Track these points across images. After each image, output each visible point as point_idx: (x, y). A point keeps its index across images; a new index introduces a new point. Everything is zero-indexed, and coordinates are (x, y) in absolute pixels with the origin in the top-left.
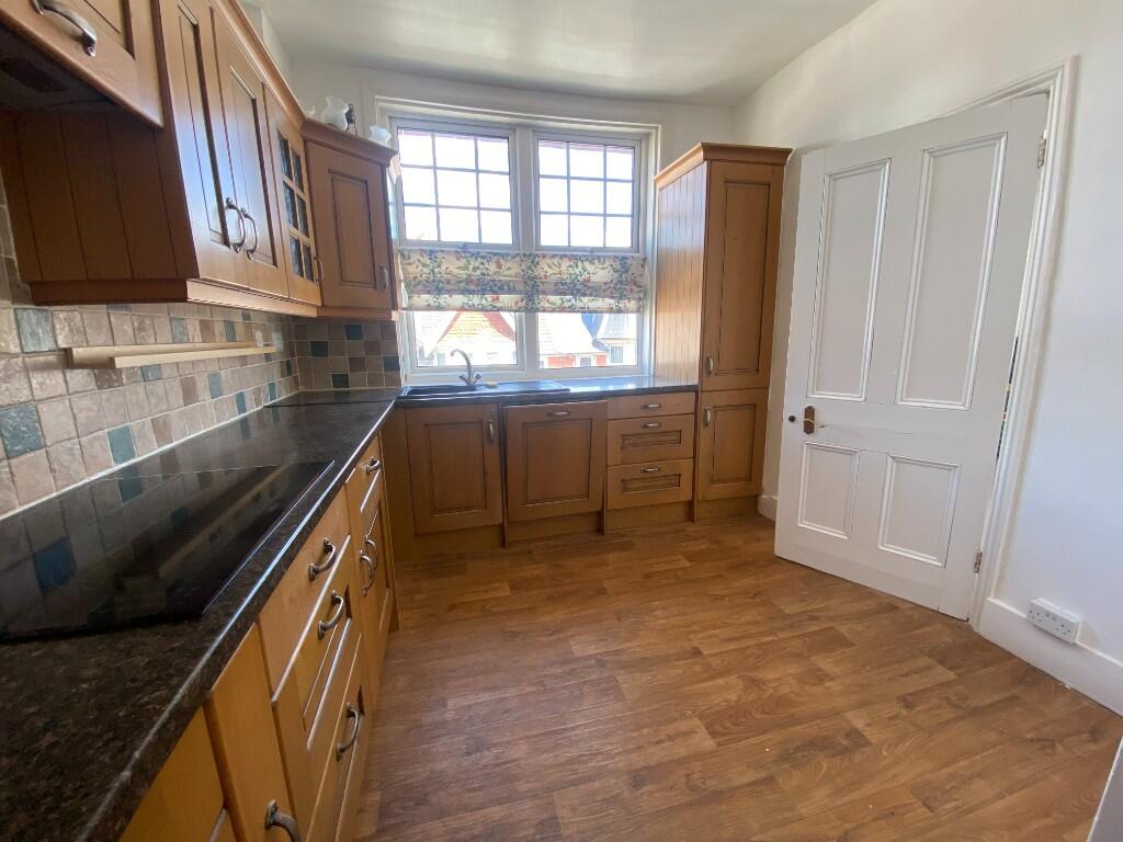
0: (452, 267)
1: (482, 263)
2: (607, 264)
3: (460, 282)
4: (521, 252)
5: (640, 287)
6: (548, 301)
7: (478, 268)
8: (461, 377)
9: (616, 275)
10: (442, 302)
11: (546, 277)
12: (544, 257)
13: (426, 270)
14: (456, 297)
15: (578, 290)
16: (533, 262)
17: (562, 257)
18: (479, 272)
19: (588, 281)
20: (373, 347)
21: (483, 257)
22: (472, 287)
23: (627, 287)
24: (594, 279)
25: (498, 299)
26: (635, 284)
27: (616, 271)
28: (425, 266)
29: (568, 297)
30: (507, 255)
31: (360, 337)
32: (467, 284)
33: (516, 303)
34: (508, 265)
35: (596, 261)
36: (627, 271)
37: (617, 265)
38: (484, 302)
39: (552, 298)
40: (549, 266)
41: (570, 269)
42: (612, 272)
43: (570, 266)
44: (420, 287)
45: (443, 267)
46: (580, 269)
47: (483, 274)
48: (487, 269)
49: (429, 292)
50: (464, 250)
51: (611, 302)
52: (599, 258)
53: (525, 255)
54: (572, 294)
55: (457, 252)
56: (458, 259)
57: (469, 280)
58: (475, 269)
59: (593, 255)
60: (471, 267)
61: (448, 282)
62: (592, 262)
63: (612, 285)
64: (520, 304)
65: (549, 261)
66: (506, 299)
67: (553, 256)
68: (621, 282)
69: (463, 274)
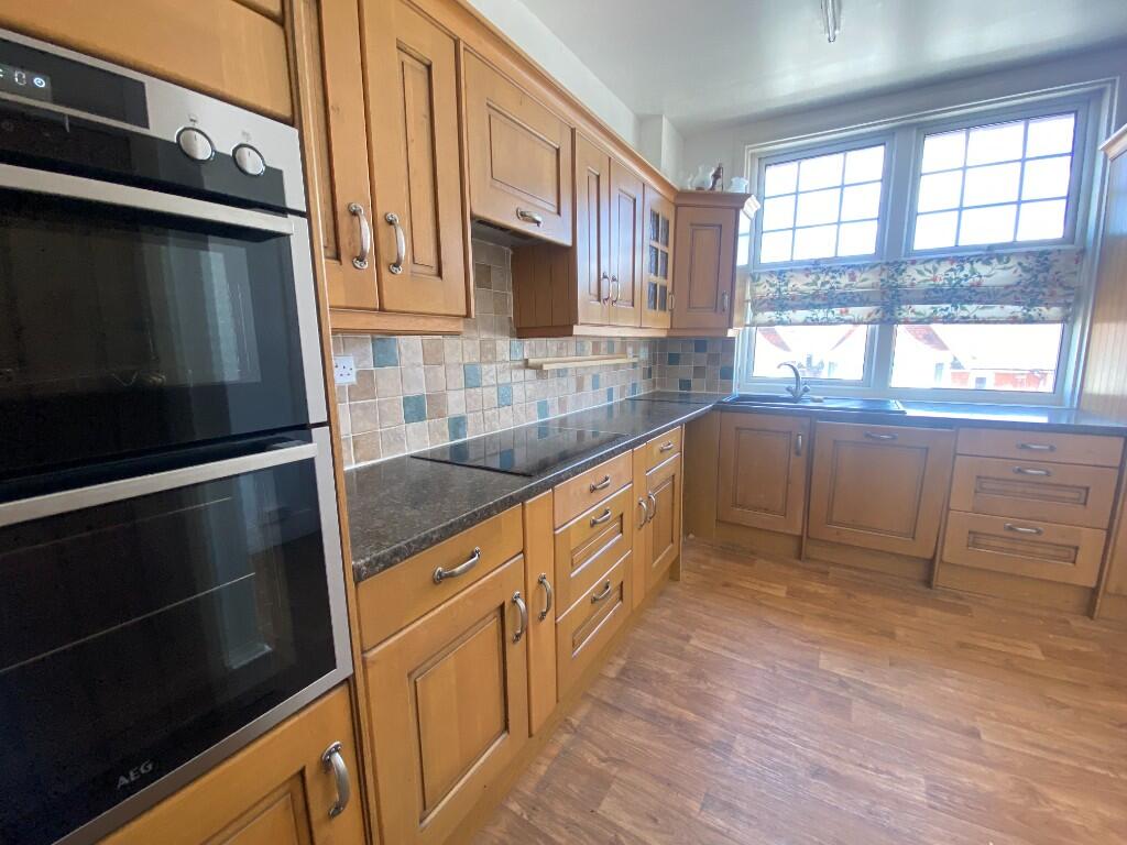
0: (800, 284)
1: (833, 277)
2: (1013, 262)
3: (805, 298)
4: (884, 261)
5: (1069, 288)
6: (913, 311)
7: (828, 282)
8: (788, 389)
9: (1027, 276)
10: (784, 317)
11: (912, 285)
12: (914, 263)
13: (773, 290)
14: (799, 312)
15: (959, 297)
16: (896, 270)
17: (940, 260)
18: (828, 286)
19: (979, 285)
20: (714, 359)
21: (834, 271)
22: (817, 302)
23: (1045, 290)
24: (986, 282)
25: (847, 311)
26: (1061, 285)
27: (1025, 270)
28: (772, 285)
29: (944, 306)
30: (864, 266)
31: (704, 350)
32: (813, 299)
33: (869, 316)
34: (864, 276)
35: (995, 261)
36: (1047, 270)
37: (1029, 262)
38: (830, 315)
39: (919, 308)
40: (920, 272)
41: (952, 274)
42: (1019, 271)
43: (952, 270)
44: (765, 305)
45: (790, 285)
46: (967, 271)
47: (832, 288)
48: (837, 283)
49: (773, 310)
50: (815, 267)
51: (1018, 310)
52: (999, 258)
53: (887, 264)
54: (948, 302)
55: (807, 269)
56: (807, 276)
57: (815, 295)
58: (823, 284)
59: (990, 254)
60: (819, 282)
61: (793, 298)
62: (987, 262)
63: (1018, 289)
64: (874, 316)
65: (921, 267)
66: (856, 312)
67: (928, 261)
68: (1036, 284)
69: (810, 290)
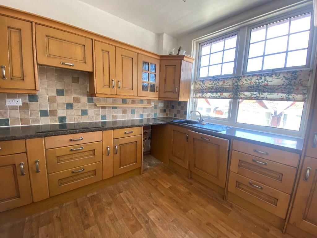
0: (208, 84)
1: (218, 82)
2: (281, 76)
3: (209, 89)
5: (305, 86)
6: (244, 95)
7: (216, 84)
9: (287, 81)
10: (204, 95)
11: (243, 85)
12: (244, 77)
13: (200, 86)
14: (208, 94)
15: (260, 90)
16: (238, 80)
17: (253, 76)
18: (216, 85)
19: (267, 85)
20: (182, 108)
21: (219, 80)
22: (212, 91)
23: (294, 87)
24: (270, 84)
25: (222, 94)
26: (302, 85)
27: (286, 79)
28: (200, 85)
29: (255, 93)
30: (228, 78)
31: (180, 105)
32: (211, 90)
33: (229, 96)
34: (227, 82)
35: (274, 76)
36: (296, 79)
37: (289, 76)
38: (217, 95)
39: (246, 93)
40: (246, 80)
41: (257, 81)
42: (284, 79)
43: (257, 79)
44: (198, 91)
45: (205, 85)
46: (263, 80)
47: (217, 86)
48: (219, 84)
49: (200, 93)
50: (214, 78)
51: (284, 95)
52: (276, 74)
53: (235, 77)
54: (256, 91)
55: (210, 79)
56: (210, 82)
57: (212, 89)
58: (215, 84)
59: (273, 72)
60: (213, 84)
61: (206, 89)
62: (271, 76)
63: (283, 87)
64: (231, 96)
65: (246, 78)
66: (225, 94)
67: (249, 76)
68: (291, 85)
69: (211, 86)
